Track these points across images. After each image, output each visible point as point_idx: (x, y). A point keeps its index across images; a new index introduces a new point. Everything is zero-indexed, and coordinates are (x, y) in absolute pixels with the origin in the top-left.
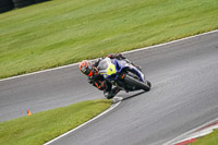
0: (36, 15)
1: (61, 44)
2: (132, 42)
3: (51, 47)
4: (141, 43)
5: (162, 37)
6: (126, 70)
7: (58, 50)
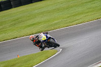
0: (22, 11)
1: (34, 24)
2: (67, 23)
3: (29, 26)
4: (71, 24)
5: (81, 21)
6: (50, 38)
7: (32, 27)
